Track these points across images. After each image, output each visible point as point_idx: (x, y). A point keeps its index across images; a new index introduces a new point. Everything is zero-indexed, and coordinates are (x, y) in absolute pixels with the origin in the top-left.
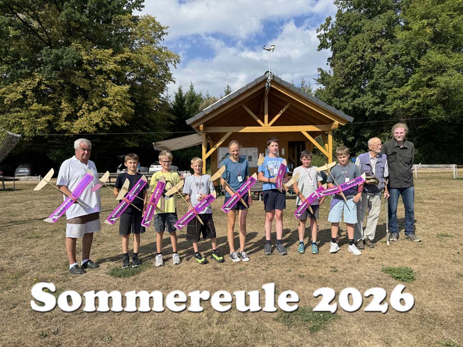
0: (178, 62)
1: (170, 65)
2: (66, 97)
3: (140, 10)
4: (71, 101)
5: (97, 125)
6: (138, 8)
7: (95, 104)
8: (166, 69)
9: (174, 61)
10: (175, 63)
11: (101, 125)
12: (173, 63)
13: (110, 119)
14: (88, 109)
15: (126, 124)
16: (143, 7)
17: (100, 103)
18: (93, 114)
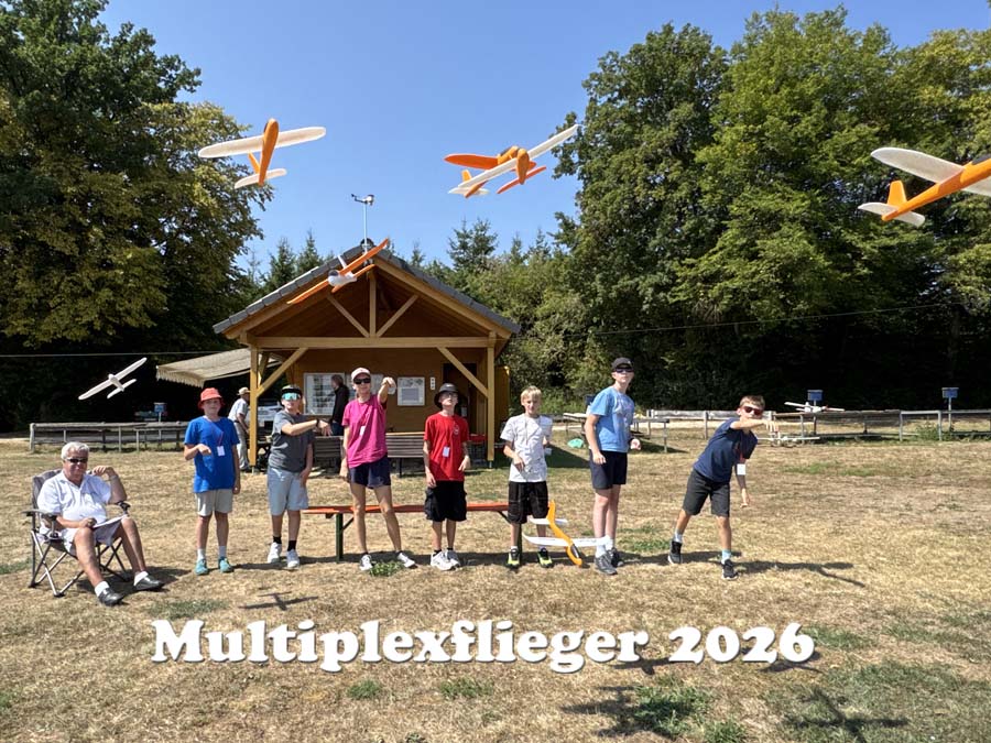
0: (268, 197)
1: (251, 203)
2: (26, 268)
3: (192, 91)
4: (37, 276)
5: (90, 325)
6: (188, 87)
7: (87, 284)
8: (245, 212)
9: (261, 195)
10: (263, 200)
11: (98, 325)
12: (259, 199)
13: (117, 314)
14: (72, 293)
15: (150, 324)
16: (199, 83)
17: (98, 281)
18: (81, 303)
